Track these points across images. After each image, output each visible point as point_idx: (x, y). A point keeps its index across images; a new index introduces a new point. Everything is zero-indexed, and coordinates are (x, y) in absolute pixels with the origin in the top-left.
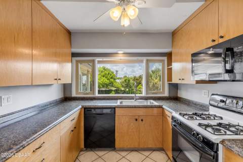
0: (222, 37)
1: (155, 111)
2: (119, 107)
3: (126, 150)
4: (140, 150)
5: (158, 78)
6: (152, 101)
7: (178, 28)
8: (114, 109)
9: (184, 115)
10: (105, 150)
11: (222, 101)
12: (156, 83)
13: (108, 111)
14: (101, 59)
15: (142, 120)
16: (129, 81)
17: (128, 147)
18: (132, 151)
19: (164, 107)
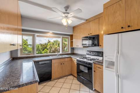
0: (91, 34)
1: (69, 59)
2: (53, 59)
3: (57, 79)
4: (63, 77)
5: (57, 45)
6: (65, 56)
7: (76, 26)
8: (51, 61)
9: (81, 58)
10: (46, 82)
11: (90, 53)
12: (56, 48)
13: (48, 62)
14: (39, 35)
15: (64, 64)
16: (38, 46)
17: (58, 77)
18: (59, 79)
19: (72, 57)
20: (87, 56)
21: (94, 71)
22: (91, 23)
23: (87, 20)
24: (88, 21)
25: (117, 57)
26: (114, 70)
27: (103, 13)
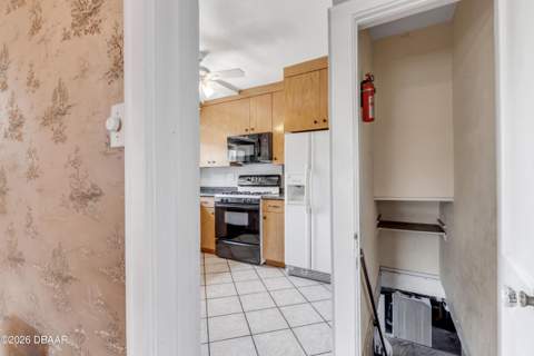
0: (253, 129)
20: (240, 189)
21: (265, 218)
22: (252, 101)
23: (240, 92)
24: (244, 95)
25: (308, 175)
26: (305, 202)
27: (280, 83)
